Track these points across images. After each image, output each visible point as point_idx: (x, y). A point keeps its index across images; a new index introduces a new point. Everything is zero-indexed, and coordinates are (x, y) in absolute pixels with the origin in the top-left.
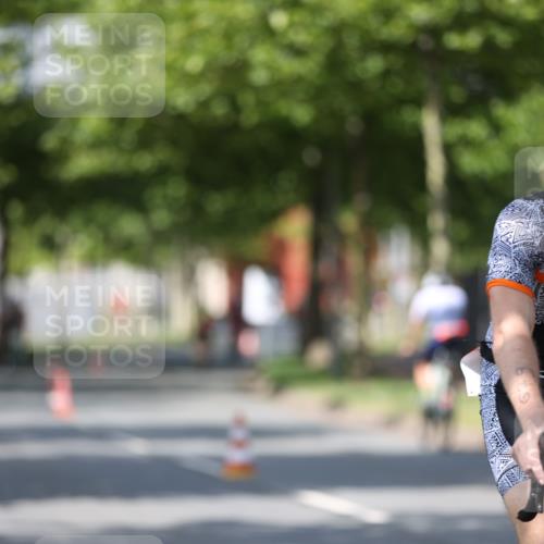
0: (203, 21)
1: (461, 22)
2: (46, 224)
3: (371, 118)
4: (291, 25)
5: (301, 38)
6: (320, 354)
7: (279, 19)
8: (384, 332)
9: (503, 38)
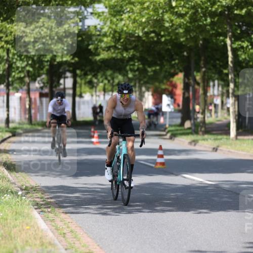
0: (146, 5)
2: (89, 77)
4: (176, 6)
6: (188, 124)
7: (174, 4)
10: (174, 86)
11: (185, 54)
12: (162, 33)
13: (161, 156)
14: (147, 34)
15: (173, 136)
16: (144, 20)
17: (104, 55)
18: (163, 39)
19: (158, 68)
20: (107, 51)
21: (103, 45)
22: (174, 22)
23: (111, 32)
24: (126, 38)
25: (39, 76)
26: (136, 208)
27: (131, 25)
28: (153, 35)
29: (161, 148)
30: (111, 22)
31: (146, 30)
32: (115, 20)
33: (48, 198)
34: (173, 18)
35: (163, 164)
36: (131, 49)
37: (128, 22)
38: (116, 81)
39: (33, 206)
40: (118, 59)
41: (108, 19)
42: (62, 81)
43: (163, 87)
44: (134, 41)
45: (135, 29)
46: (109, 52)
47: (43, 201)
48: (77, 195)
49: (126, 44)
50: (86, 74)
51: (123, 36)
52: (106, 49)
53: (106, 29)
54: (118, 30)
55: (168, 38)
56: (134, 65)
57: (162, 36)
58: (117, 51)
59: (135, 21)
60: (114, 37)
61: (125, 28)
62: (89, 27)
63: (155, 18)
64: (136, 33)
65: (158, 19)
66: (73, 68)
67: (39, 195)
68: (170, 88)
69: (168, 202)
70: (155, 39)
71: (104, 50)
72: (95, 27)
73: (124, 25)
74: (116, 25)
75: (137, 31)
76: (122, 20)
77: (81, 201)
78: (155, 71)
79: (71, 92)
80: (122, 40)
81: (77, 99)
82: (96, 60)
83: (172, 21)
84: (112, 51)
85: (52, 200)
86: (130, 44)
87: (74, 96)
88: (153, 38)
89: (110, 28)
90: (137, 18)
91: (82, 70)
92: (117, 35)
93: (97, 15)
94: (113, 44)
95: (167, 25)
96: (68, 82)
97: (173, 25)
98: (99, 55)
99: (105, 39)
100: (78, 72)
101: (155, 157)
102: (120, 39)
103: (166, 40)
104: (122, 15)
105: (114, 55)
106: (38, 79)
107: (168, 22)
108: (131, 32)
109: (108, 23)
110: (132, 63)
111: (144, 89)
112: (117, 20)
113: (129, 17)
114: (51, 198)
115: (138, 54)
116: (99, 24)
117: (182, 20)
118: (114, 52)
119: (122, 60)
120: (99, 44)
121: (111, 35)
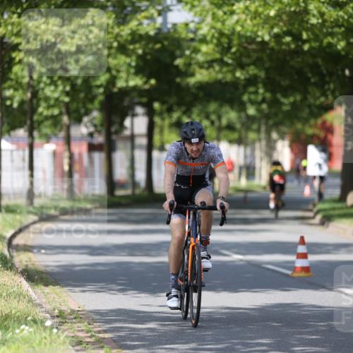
10: (329, 130)
11: (347, 72)
12: (305, 36)
13: (304, 256)
14: (277, 37)
15: (327, 220)
16: (272, 13)
17: (201, 76)
18: (306, 47)
19: (298, 97)
20: (208, 68)
21: (200, 58)
22: (325, 17)
23: (213, 36)
24: (240, 45)
25: (87, 113)
26: (257, 349)
27: (249, 22)
28: (288, 39)
29: (302, 241)
30: (214, 16)
31: (276, 30)
32: (220, 13)
33: (99, 332)
34: (324, 9)
35: (306, 269)
36: (249, 65)
37: (243, 17)
38: (224, 122)
39: (73, 346)
40: (227, 83)
41: (208, 12)
42: (127, 122)
43: (310, 131)
44: (254, 51)
45: (255, 29)
46: (211, 70)
47: (91, 337)
48: (152, 325)
49: (241, 55)
50: (170, 110)
51: (235, 42)
52: (206, 65)
53: (204, 30)
54: (226, 32)
55: (315, 45)
56: (256, 93)
57: (305, 42)
58: (225, 69)
59: (256, 15)
60: (219, 44)
61: (239, 28)
62: (175, 25)
63: (293, 9)
64: (258, 36)
65: (298, 10)
66: (147, 99)
67: (84, 326)
68: (322, 134)
69: (314, 337)
70: (293, 46)
71: (201, 67)
72: (187, 25)
73: (237, 22)
74: (223, 23)
75: (260, 33)
76: (232, 13)
77: (159, 336)
78: (293, 104)
79: (143, 141)
80: (234, 50)
81: (155, 154)
82: (188, 84)
83: (322, 15)
84: (217, 68)
85: (107, 336)
86: (249, 56)
87: (150, 148)
88: (288, 44)
89: (213, 27)
90: (260, 10)
91: (163, 103)
92: (224, 41)
93: (189, 6)
94: (218, 56)
95: (314, 21)
96: (138, 124)
97: (324, 21)
98: (193, 75)
99: (204, 48)
100: (156, 105)
101: (292, 258)
102: (230, 48)
103: (311, 48)
104: (233, 5)
105: (220, 76)
106: (86, 119)
107: (314, 16)
108: (249, 34)
109: (209, 19)
110: (252, 89)
111: (274, 135)
112: (225, 13)
113: (247, 8)
114: (105, 331)
115: (262, 74)
116: (193, 21)
117: (341, 13)
118: (220, 71)
119: (235, 84)
120: (193, 55)
121: (215, 41)
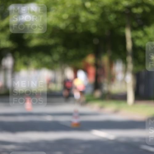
1: (137, 6)
3: (112, 31)
5: (94, 9)
6: (98, 94)
7: (88, 4)
8: (115, 88)
9: (148, 9)
13: (76, 117)
16: (65, 16)
17: (35, 42)
